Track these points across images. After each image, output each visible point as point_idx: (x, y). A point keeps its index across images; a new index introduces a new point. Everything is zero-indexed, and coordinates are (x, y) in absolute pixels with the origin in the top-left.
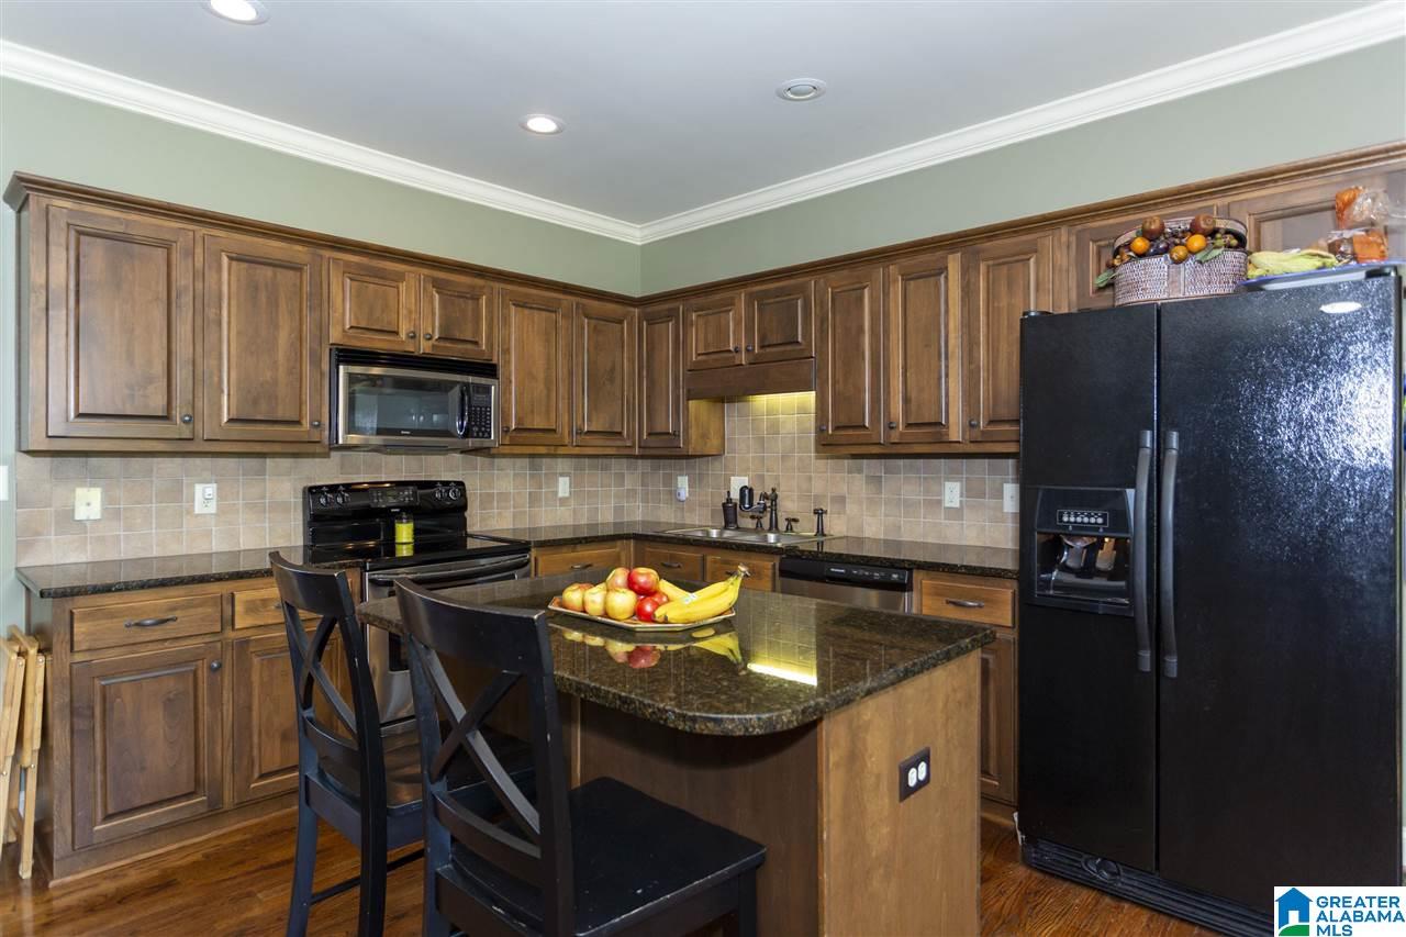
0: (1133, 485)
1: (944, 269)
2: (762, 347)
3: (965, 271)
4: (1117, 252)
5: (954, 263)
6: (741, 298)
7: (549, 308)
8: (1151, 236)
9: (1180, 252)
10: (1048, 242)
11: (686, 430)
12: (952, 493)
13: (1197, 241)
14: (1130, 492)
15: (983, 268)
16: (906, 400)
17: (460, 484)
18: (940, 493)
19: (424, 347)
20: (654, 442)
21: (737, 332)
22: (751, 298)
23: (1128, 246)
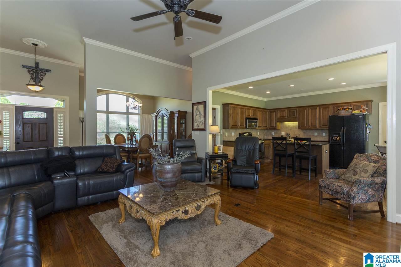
0: (341, 132)
1: (316, 108)
2: (290, 116)
3: (319, 109)
4: (339, 109)
5: (318, 108)
6: (286, 110)
7: (261, 111)
8: (343, 108)
9: (346, 110)
10: (330, 106)
11: (277, 126)
12: (316, 134)
13: (347, 109)
14: (341, 133)
15: (322, 109)
16: (311, 123)
17: (251, 133)
18: (314, 134)
19: (252, 117)
20: (271, 128)
21: (285, 114)
22: (288, 110)
23: (340, 109)
